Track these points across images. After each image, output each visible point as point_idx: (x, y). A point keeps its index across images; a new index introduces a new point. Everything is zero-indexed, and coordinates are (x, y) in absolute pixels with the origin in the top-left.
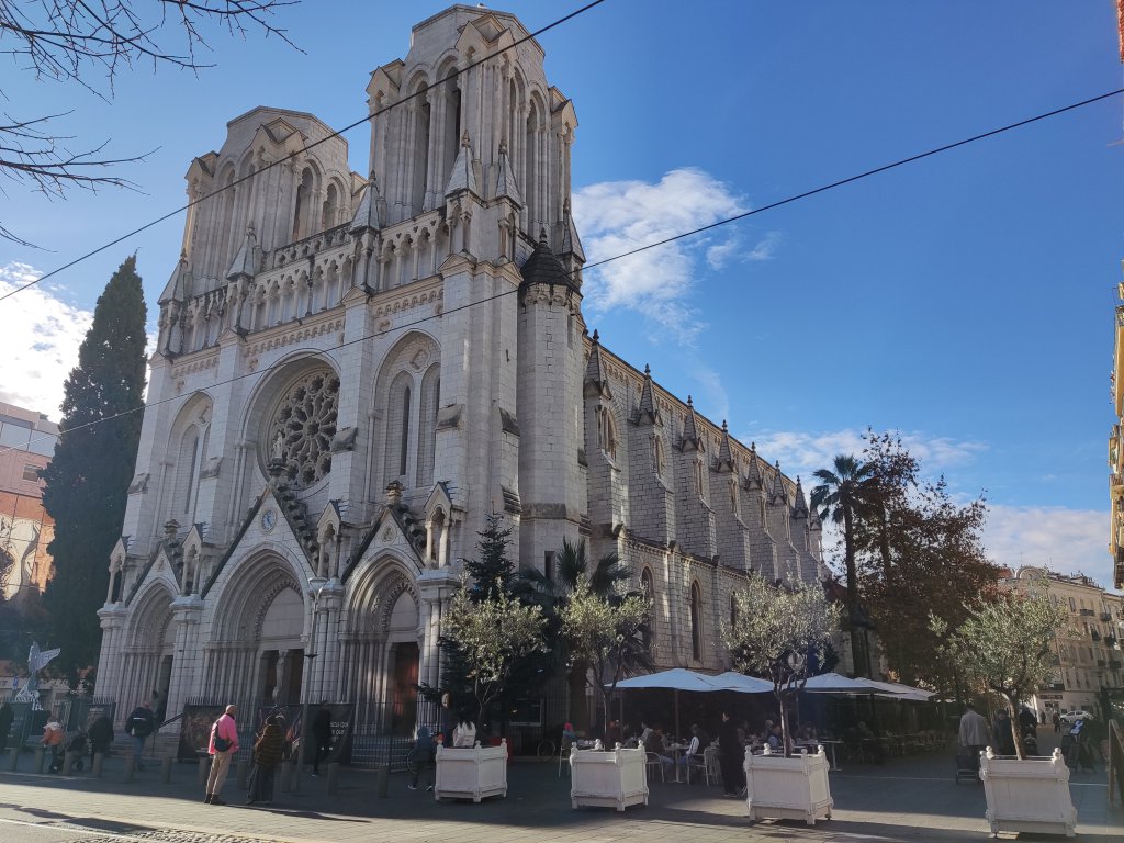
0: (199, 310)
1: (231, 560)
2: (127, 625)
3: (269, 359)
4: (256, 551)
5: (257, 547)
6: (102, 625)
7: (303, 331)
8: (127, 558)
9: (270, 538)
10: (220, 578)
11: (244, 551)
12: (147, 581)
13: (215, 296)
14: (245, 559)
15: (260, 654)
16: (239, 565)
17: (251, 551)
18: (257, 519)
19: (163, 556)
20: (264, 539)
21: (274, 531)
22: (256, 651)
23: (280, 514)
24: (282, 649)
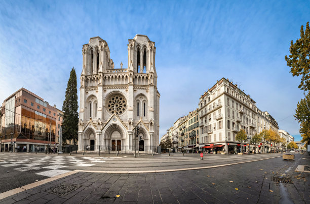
0: (90, 78)
1: (107, 125)
2: (84, 134)
3: (109, 91)
5: (113, 124)
6: (79, 134)
7: (117, 87)
8: (83, 123)
10: (105, 128)
12: (87, 127)
14: (110, 126)
18: (112, 119)
19: (90, 123)
21: (116, 121)
22: (111, 139)
24: (116, 140)
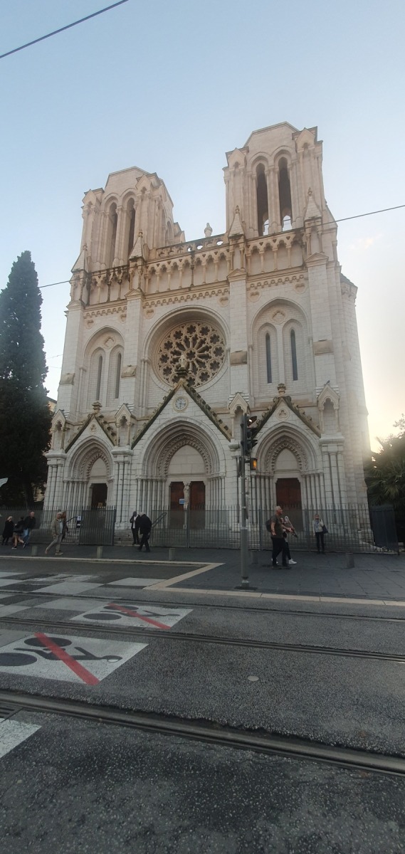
0: (101, 279)
1: (153, 427)
2: (68, 464)
3: (162, 311)
4: (173, 422)
5: (173, 419)
6: (49, 463)
7: (191, 295)
8: (66, 423)
9: (183, 414)
10: (145, 437)
11: (162, 422)
12: (82, 438)
13: (114, 271)
14: (164, 426)
15: (168, 483)
16: (160, 429)
17: (169, 421)
18: (171, 402)
19: (94, 422)
20: (179, 415)
21: (187, 410)
22: (165, 481)
23: (191, 400)
24: (187, 481)
